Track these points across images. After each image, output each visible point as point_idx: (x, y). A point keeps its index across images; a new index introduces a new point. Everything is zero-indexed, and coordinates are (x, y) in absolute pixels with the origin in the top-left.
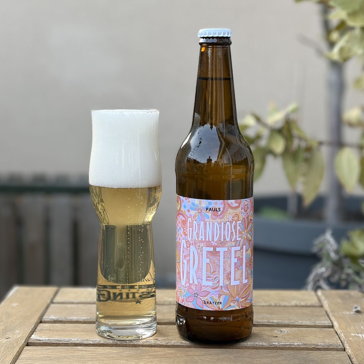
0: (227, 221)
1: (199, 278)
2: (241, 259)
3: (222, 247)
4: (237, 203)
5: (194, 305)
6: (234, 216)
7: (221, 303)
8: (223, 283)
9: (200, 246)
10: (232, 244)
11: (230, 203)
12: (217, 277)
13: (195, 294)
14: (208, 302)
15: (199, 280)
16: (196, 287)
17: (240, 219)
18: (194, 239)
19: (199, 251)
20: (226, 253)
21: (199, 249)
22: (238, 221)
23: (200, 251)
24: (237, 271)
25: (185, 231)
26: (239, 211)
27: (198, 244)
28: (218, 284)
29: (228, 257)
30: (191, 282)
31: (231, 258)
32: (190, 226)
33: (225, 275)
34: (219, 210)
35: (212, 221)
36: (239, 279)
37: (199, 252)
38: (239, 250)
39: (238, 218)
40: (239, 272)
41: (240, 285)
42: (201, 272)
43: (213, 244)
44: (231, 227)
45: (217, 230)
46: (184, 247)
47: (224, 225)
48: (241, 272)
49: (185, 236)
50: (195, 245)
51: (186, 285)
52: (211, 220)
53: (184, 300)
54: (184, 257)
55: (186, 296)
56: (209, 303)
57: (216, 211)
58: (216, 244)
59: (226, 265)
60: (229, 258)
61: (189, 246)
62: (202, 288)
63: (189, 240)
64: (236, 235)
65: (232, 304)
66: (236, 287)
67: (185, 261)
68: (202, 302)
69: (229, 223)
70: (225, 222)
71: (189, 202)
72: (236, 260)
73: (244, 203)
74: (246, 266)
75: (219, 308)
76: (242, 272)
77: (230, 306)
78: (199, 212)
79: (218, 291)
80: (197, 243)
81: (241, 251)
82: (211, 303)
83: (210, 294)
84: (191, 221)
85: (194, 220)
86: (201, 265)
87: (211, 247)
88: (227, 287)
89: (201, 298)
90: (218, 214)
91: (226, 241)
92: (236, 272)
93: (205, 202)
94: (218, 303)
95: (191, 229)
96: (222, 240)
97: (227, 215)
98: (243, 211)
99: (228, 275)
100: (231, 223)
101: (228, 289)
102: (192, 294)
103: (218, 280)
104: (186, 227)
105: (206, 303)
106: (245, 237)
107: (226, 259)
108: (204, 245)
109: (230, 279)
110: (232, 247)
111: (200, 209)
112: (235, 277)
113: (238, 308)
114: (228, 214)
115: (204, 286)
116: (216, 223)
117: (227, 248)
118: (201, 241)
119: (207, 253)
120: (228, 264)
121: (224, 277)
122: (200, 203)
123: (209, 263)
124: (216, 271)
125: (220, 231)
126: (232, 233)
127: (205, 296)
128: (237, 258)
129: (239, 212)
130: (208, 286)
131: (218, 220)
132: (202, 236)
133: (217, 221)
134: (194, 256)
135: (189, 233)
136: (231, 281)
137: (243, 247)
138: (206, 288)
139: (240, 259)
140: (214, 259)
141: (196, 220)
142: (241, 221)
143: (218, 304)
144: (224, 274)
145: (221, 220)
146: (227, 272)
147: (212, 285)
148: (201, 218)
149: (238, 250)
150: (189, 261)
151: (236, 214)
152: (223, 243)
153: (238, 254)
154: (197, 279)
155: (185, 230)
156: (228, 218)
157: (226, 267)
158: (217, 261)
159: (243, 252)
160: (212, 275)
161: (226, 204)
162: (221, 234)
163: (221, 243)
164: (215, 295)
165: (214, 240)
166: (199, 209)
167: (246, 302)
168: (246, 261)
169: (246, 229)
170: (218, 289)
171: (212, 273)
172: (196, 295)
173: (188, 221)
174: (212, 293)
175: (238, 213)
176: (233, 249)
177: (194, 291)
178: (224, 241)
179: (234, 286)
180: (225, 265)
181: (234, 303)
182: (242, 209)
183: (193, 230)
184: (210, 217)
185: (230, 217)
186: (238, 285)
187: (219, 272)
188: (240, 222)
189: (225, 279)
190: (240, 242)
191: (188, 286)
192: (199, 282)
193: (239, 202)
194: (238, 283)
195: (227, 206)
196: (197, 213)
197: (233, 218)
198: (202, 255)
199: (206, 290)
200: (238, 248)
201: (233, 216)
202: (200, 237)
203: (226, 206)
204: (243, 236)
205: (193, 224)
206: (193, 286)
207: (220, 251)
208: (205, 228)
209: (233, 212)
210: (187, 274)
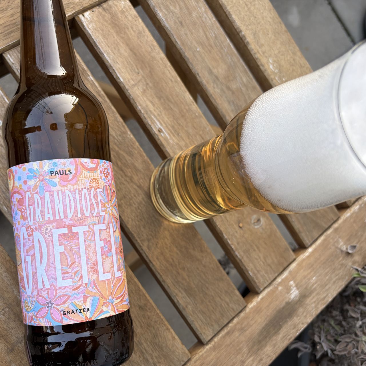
0: (83, 188)
1: (52, 278)
2: (109, 243)
3: (80, 226)
4: (94, 164)
5: (48, 320)
6: (92, 181)
7: (88, 309)
8: (88, 278)
9: (47, 229)
10: (94, 221)
11: (84, 163)
12: (78, 271)
13: (48, 303)
14: (68, 312)
15: (52, 280)
16: (48, 293)
17: (100, 186)
18: (38, 220)
19: (47, 236)
20: (88, 234)
21: (46, 234)
22: (98, 188)
23: (49, 236)
24: (105, 259)
25: (23, 214)
26: (98, 175)
27: (44, 228)
28: (81, 281)
29: (91, 239)
30: (40, 286)
31: (95, 240)
32: (30, 204)
33: (89, 266)
34: (70, 173)
35: (62, 189)
36: (110, 270)
37: (47, 239)
38: (105, 229)
39: (98, 184)
40: (108, 261)
41: (112, 279)
42: (53, 267)
43: (67, 223)
44: (90, 196)
45: (70, 200)
46: (25, 237)
47: (79, 194)
48: (111, 260)
49: (25, 220)
50: (40, 230)
51: (34, 294)
52: (60, 188)
53: (33, 316)
54: (26, 253)
55: (35, 309)
56: (71, 313)
57: (66, 174)
58: (71, 222)
59: (89, 252)
60: (93, 241)
61: (31, 233)
62: (58, 292)
63: (31, 224)
64: (98, 207)
65: (105, 309)
66: (106, 283)
67: (28, 259)
68: (60, 313)
69: (86, 190)
70: (81, 190)
71: (24, 169)
72: (101, 244)
73: (103, 165)
74: (117, 253)
75: (86, 317)
76: (113, 260)
77: (102, 311)
78: (41, 180)
79: (82, 292)
80: (42, 226)
81: (108, 230)
82: (73, 312)
83: (70, 298)
84: (30, 196)
85: (35, 192)
86: (51, 257)
87: (64, 227)
88: (94, 284)
89: (58, 307)
90: (69, 179)
91: (86, 216)
92: (104, 261)
93: (47, 164)
94: (84, 310)
95: (31, 207)
96: (79, 215)
97: (82, 179)
98: (103, 176)
99: (94, 266)
100: (89, 191)
101: (96, 286)
102: (43, 305)
103: (80, 275)
104: (24, 208)
105: (67, 314)
106: (110, 211)
107: (88, 242)
108: (53, 227)
109: (97, 272)
110: (94, 225)
111: (42, 175)
112: (103, 268)
113: (113, 314)
114: (83, 177)
115: (60, 288)
116: (67, 193)
117: (88, 226)
118: (49, 222)
119: (59, 238)
120: (92, 249)
121: (88, 270)
122: (41, 167)
123: (63, 252)
124: (75, 262)
125: (74, 202)
126: (92, 205)
127: (64, 303)
128: (104, 240)
129: (98, 177)
130: (66, 287)
131: (70, 187)
132: (49, 213)
133: (68, 189)
134: (40, 246)
135: (30, 214)
136: (98, 274)
137: (109, 225)
138: (64, 291)
139: (107, 242)
140: (71, 245)
141: (37, 193)
142: (102, 188)
143: (84, 312)
144: (87, 264)
145: (75, 187)
146: (91, 261)
147: (72, 284)
148: (44, 188)
149: (103, 229)
150: (33, 256)
151: (94, 179)
152: (81, 219)
153: (104, 235)
154: (49, 280)
155: (23, 212)
156: (83, 184)
157: (89, 255)
158: (75, 247)
159: (109, 232)
160: (71, 270)
161: (79, 164)
162: (77, 206)
163: (78, 220)
164: (77, 299)
165: (67, 216)
166: (40, 175)
167: (123, 304)
168: (116, 246)
169: (110, 202)
170: (82, 289)
171: (70, 267)
172: (50, 305)
173: (26, 197)
174: (73, 296)
175: (96, 178)
176: (97, 228)
177: (46, 299)
178: (83, 217)
179: (104, 281)
180: (87, 252)
181: (107, 307)
182: (101, 172)
183: (34, 208)
184: (58, 184)
185: (87, 183)
186: (109, 279)
187: (80, 263)
188: (102, 190)
189: (89, 272)
190: (104, 218)
191: (36, 294)
192: (52, 284)
193: (97, 162)
194: (108, 276)
195: (80, 167)
196: (37, 182)
197: (91, 184)
198: (52, 241)
199: (63, 293)
200: (104, 226)
201: (90, 181)
202: (47, 216)
203: (78, 166)
204: (108, 211)
205: (34, 200)
206: (44, 291)
207: (77, 232)
208: (52, 201)
209: (90, 175)
210: (33, 276)
